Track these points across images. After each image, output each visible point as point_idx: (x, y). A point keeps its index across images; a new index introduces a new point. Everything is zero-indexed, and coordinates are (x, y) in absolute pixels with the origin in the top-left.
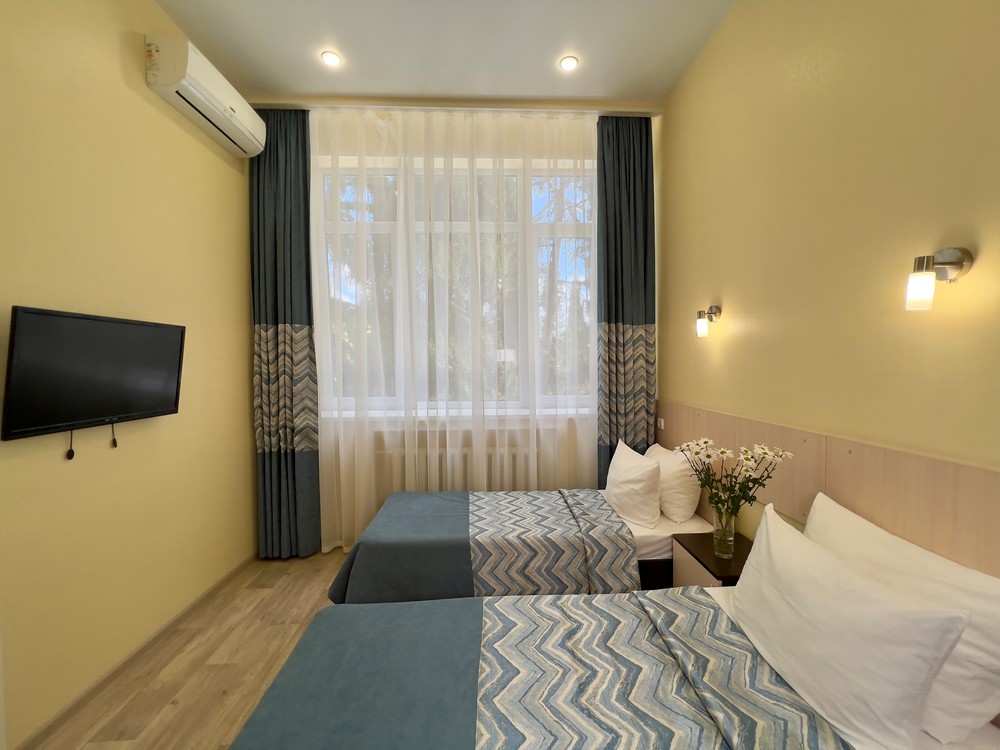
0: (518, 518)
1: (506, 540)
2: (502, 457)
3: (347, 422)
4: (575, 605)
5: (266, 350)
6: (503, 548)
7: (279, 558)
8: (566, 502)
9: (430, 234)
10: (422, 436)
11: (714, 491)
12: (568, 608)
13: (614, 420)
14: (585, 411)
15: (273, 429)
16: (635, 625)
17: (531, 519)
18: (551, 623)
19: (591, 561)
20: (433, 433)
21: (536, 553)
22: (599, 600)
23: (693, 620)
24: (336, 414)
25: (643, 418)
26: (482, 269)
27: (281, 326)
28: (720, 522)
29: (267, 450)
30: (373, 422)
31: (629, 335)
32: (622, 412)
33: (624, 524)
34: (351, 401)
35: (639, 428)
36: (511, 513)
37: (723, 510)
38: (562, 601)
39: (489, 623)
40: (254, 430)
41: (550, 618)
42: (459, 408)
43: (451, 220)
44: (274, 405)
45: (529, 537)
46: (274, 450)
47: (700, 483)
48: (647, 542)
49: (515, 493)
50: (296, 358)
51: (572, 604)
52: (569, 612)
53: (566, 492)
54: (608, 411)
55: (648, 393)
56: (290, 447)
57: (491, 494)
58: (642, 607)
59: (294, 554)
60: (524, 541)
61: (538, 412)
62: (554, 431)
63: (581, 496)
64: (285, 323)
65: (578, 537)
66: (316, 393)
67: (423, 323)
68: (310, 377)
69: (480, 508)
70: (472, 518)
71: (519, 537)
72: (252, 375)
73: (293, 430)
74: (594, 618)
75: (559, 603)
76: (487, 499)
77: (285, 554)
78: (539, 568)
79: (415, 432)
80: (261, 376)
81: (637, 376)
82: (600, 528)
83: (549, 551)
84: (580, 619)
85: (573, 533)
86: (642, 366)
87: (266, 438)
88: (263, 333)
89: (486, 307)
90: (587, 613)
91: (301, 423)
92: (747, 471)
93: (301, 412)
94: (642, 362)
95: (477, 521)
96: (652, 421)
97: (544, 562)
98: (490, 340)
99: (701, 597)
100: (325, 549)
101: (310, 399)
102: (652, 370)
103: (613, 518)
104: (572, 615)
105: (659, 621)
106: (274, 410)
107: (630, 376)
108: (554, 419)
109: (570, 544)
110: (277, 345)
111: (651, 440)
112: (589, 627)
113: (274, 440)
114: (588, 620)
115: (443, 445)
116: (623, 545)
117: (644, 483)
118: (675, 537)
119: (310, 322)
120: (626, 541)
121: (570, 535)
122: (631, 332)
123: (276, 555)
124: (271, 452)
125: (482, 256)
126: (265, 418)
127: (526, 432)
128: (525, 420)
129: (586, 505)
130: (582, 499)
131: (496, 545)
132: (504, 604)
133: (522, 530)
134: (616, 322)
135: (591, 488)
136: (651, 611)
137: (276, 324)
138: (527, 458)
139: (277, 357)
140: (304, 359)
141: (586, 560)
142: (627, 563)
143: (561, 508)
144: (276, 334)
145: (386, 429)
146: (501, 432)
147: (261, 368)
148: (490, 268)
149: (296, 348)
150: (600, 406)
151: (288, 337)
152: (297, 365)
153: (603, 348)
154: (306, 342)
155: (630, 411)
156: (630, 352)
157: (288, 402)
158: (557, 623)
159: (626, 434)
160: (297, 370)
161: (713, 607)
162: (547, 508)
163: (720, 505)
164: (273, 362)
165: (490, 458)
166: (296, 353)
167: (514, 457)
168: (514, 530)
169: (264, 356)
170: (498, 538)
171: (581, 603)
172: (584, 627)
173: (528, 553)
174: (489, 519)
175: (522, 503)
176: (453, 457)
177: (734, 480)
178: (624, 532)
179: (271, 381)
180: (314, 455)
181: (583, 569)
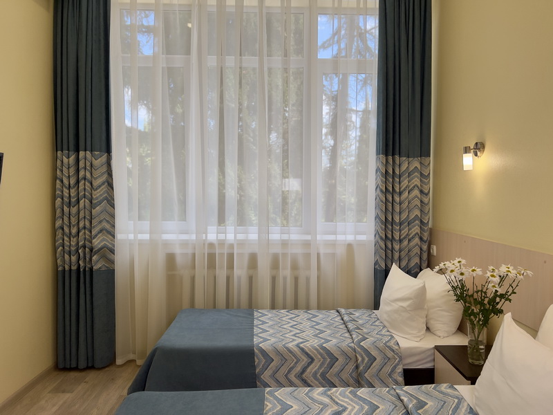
0: (298, 331)
1: (287, 348)
2: (285, 278)
3: (141, 243)
4: (343, 395)
5: (68, 176)
6: (284, 355)
7: (76, 369)
8: (342, 319)
9: (222, 68)
10: (212, 257)
11: (467, 305)
12: (336, 397)
13: (390, 246)
14: (363, 238)
15: (73, 249)
16: (391, 409)
17: (310, 332)
18: (321, 406)
19: (361, 368)
20: (221, 255)
21: (313, 360)
22: (363, 392)
23: (439, 406)
24: (131, 236)
25: (417, 244)
26: (270, 97)
27: (82, 154)
28: (473, 332)
29: (67, 268)
30: (166, 244)
31: (404, 167)
32: (397, 238)
33: (392, 337)
34: (146, 225)
35: (412, 254)
36: (291, 327)
37: (475, 322)
38: (332, 392)
39: (270, 406)
40: (55, 249)
41: (321, 403)
42: (246, 232)
43: (241, 56)
44: (74, 226)
45: (307, 346)
46: (74, 268)
47: (455, 298)
48: (412, 353)
49: (296, 312)
50: (96, 183)
51: (340, 394)
52: (336, 400)
53: (343, 311)
54: (384, 237)
55: (421, 222)
56: (88, 266)
57: (274, 311)
58: (398, 397)
59: (90, 365)
60: (302, 350)
61: (319, 237)
62: (333, 255)
63: (357, 314)
64: (86, 151)
65: (350, 347)
66: (113, 216)
67: (213, 152)
68: (108, 201)
69: (264, 323)
70: (256, 330)
71: (298, 346)
72: (54, 198)
73: (91, 250)
74: (358, 404)
75: (329, 393)
76: (270, 315)
77: (82, 364)
78: (315, 373)
79: (204, 254)
80: (63, 199)
81: (412, 206)
82: (370, 340)
83: (324, 358)
84: (345, 405)
85: (346, 343)
86: (416, 196)
87: (67, 257)
88: (65, 160)
89: (273, 136)
90: (352, 400)
91: (99, 243)
92: (494, 286)
93: (99, 233)
94: (416, 192)
95: (261, 333)
96: (425, 247)
97: (320, 368)
98: (276, 169)
99: (449, 391)
100: (119, 361)
101: (108, 221)
102: (426, 200)
103: (384, 332)
104: (339, 402)
105: (410, 406)
106: (74, 231)
107: (405, 205)
108: (333, 244)
109: (344, 353)
110: (78, 171)
111: (425, 265)
112: (352, 410)
113: (74, 258)
114: (352, 405)
115: (231, 266)
116: (390, 354)
117: (411, 301)
118: (437, 348)
119: (108, 150)
120: (393, 351)
121: (344, 345)
122: (407, 164)
123: (74, 365)
124: (70, 270)
125: (270, 84)
126: (66, 238)
127: (307, 256)
128: (307, 244)
129: (360, 322)
130: (358, 317)
131: (278, 352)
132: (283, 393)
133: (301, 340)
134: (393, 155)
135: (367, 308)
136: (405, 399)
137: (77, 151)
138: (308, 280)
139: (78, 182)
140: (103, 184)
141: (357, 367)
142: (393, 370)
143: (337, 324)
144: (78, 160)
145: (178, 251)
146: (285, 255)
147: (62, 192)
148: (277, 97)
149: (96, 174)
150: (377, 233)
151: (88, 164)
152: (97, 189)
153: (380, 179)
154: (104, 169)
155: (405, 238)
156: (405, 183)
157: (87, 224)
158: (325, 406)
159: (400, 259)
160: (96, 194)
161: (457, 398)
162: (325, 324)
163: (472, 317)
164: (74, 187)
165: (274, 279)
166: (96, 179)
167: (296, 279)
168: (294, 340)
169: (66, 181)
170: (280, 346)
171: (347, 393)
172: (349, 410)
173: (305, 359)
174: (271, 331)
175: (302, 319)
176: (239, 278)
177: (483, 295)
178: (392, 344)
179: (72, 204)
180: (111, 273)
181: (354, 375)
